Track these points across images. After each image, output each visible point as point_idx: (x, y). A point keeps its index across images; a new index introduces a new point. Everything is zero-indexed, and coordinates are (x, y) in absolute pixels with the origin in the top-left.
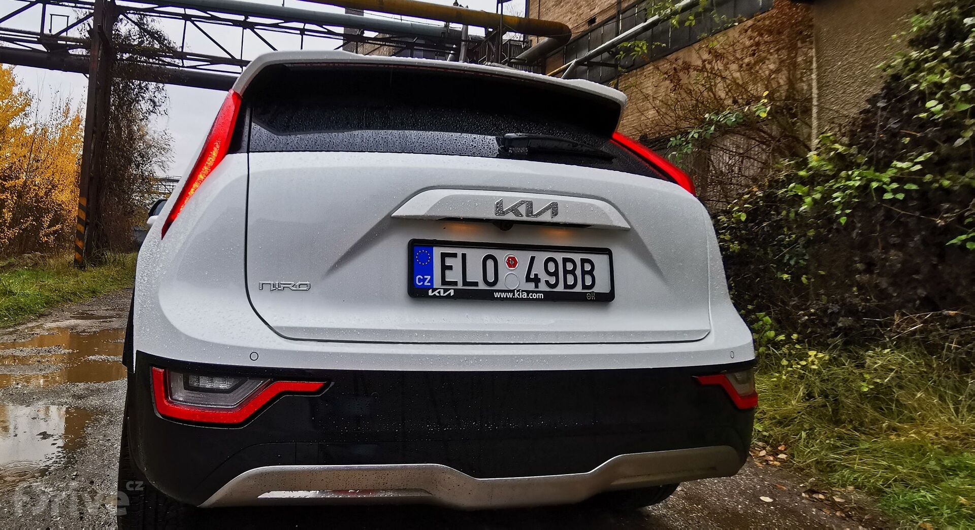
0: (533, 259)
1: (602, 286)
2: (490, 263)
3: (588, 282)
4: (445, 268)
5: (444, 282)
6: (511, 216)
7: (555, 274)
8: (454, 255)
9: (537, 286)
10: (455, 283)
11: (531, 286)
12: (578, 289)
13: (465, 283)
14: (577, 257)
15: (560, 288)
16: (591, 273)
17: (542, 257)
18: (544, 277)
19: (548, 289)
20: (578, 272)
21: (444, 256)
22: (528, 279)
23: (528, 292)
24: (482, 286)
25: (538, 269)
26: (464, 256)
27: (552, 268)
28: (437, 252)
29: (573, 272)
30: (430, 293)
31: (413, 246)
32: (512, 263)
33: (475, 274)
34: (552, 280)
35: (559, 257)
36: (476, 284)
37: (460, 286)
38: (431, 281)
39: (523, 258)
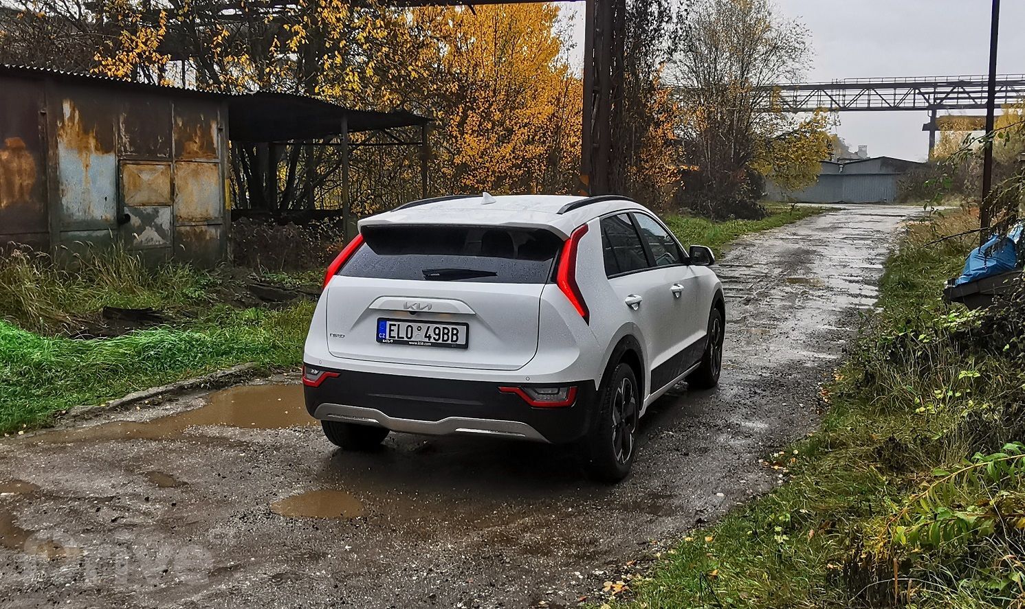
0: (429, 327)
1: (462, 341)
2: (410, 328)
3: (455, 339)
4: (391, 330)
5: (390, 337)
7: (439, 334)
8: (395, 325)
9: (429, 340)
10: (395, 337)
12: (449, 342)
13: (398, 337)
14: (450, 327)
15: (440, 341)
16: (456, 334)
17: (433, 326)
18: (433, 335)
19: (434, 341)
20: (450, 334)
21: (391, 325)
22: (426, 337)
23: (424, 342)
24: (405, 339)
25: (431, 332)
26: (399, 325)
27: (437, 331)
28: (388, 323)
29: (447, 334)
30: (384, 341)
31: (379, 320)
32: (419, 329)
33: (403, 334)
34: (437, 337)
38: (385, 336)
39: (424, 327)
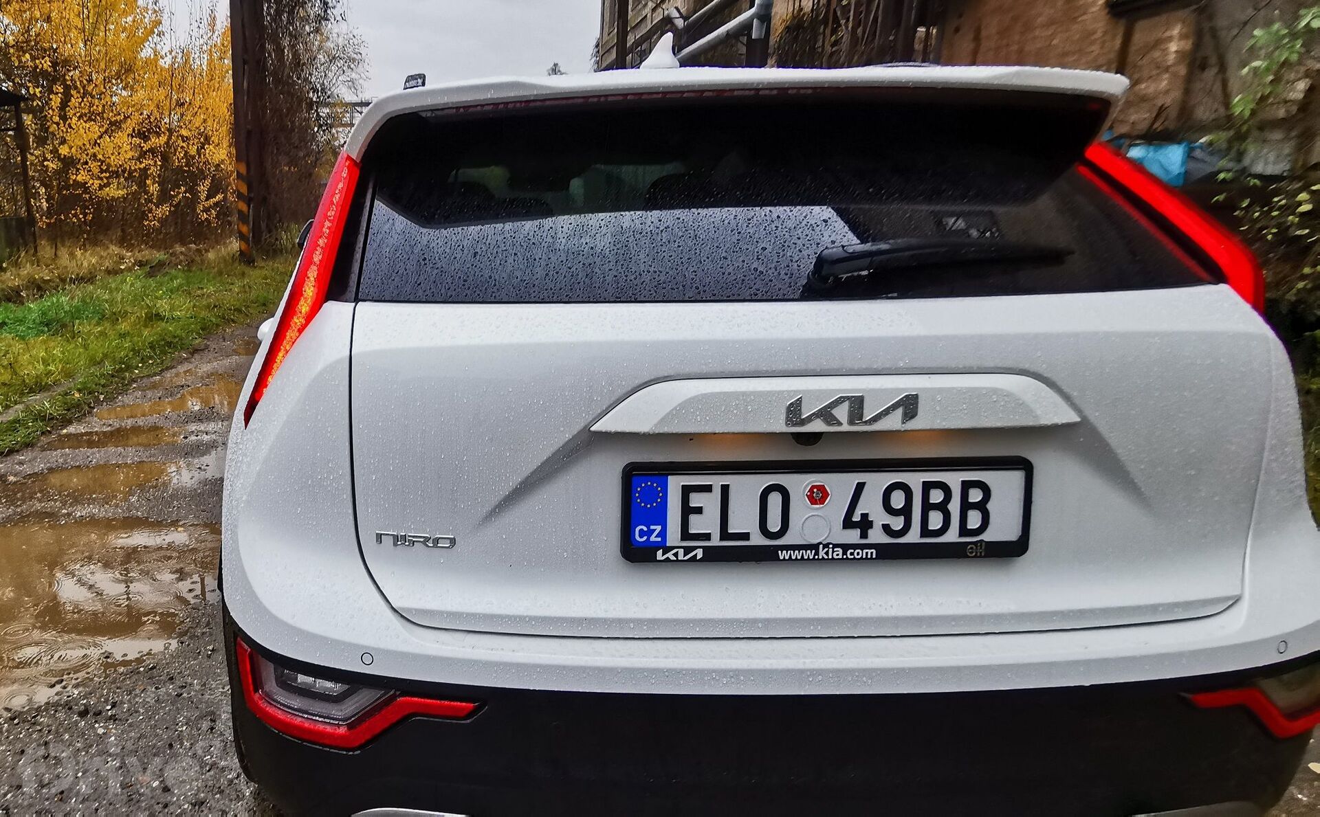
0: (860, 487)
1: (1003, 528)
2: (775, 500)
3: (974, 520)
4: (688, 511)
5: (686, 535)
6: (818, 426)
7: (906, 512)
8: (708, 489)
9: (864, 535)
10: (707, 537)
11: (853, 536)
12: (952, 536)
13: (725, 535)
14: (954, 479)
15: (913, 536)
16: (982, 507)
17: (878, 482)
18: (879, 517)
19: (886, 540)
20: (954, 507)
21: (687, 491)
22: (848, 523)
23: (845, 547)
24: (757, 540)
25: (871, 505)
26: (725, 489)
27: (898, 500)
28: (675, 484)
29: (943, 507)
30: (660, 555)
31: (631, 474)
32: (818, 496)
33: (744, 519)
34: (897, 523)
35: (915, 480)
36: (746, 536)
37: (716, 541)
38: (663, 534)
39: (840, 485)
